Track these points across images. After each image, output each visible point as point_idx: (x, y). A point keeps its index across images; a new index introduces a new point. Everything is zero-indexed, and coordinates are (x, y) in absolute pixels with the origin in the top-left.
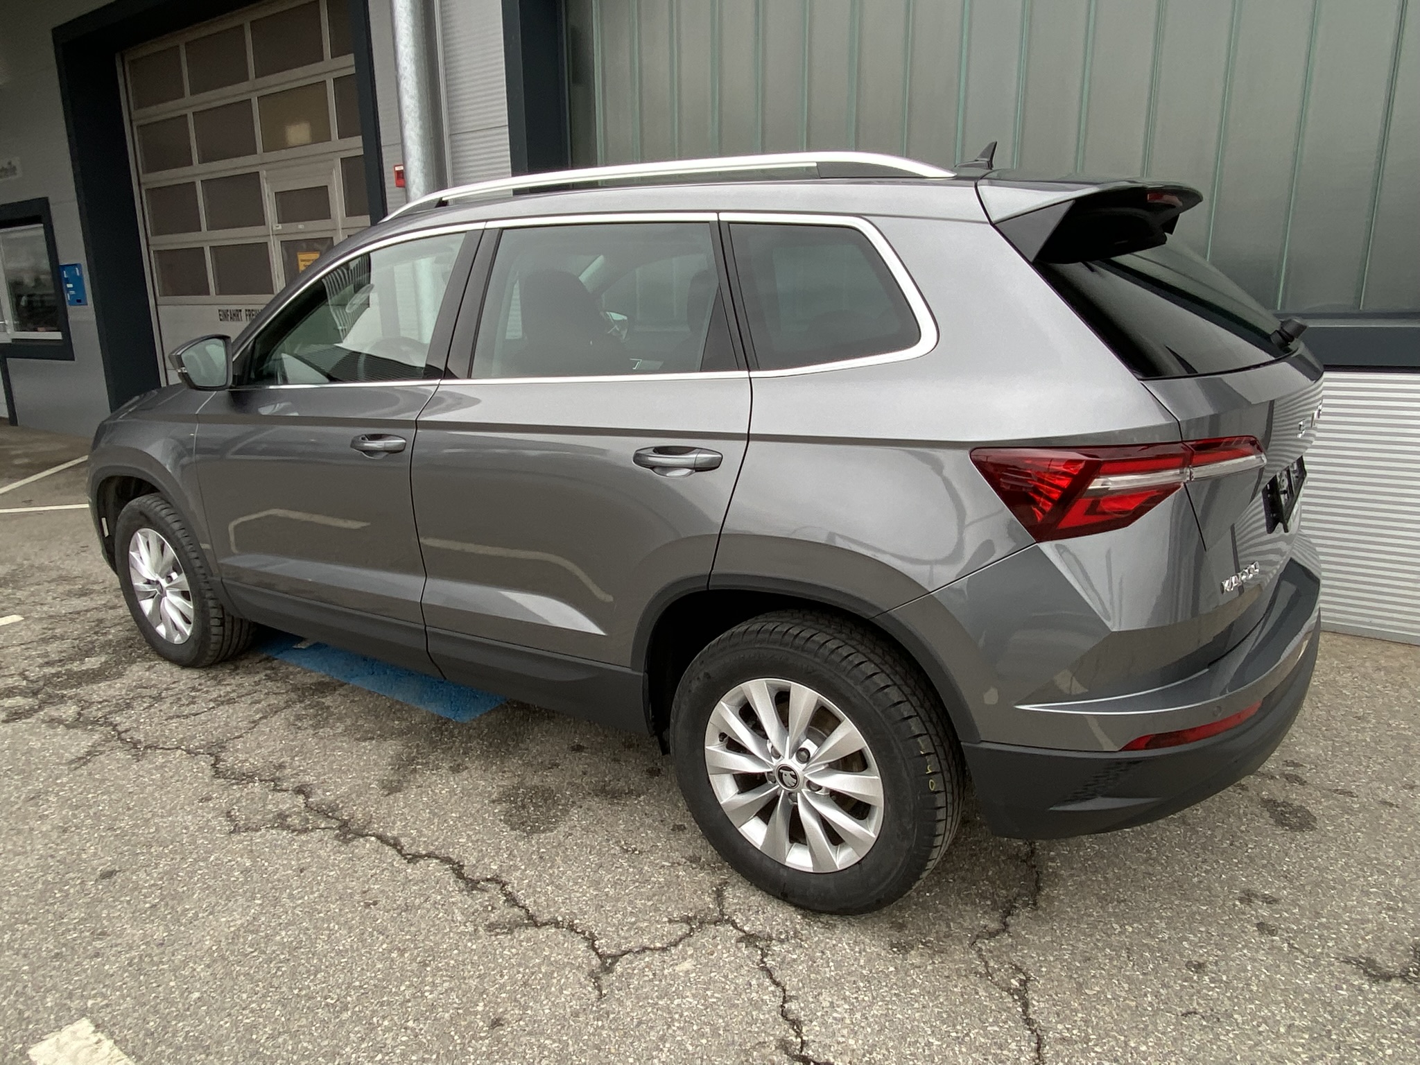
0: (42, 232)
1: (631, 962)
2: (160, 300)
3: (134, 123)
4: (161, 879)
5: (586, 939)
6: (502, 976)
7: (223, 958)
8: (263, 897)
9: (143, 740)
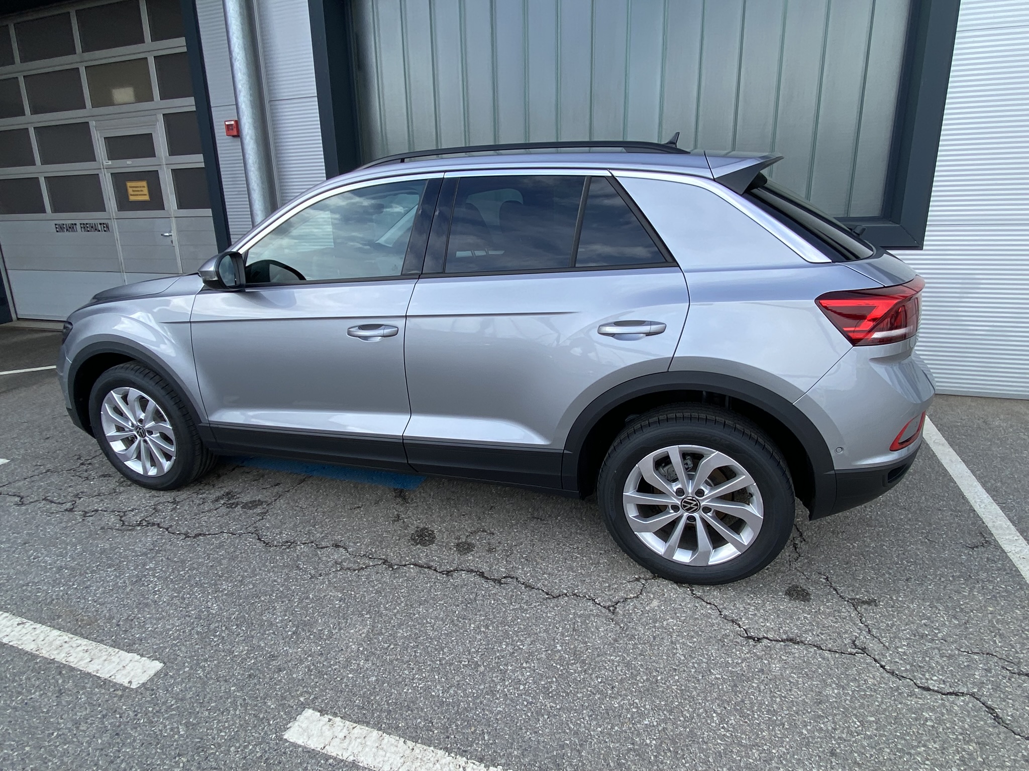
4: (285, 615)
5: (589, 600)
6: (558, 629)
7: (372, 653)
8: (368, 613)
9: (189, 531)
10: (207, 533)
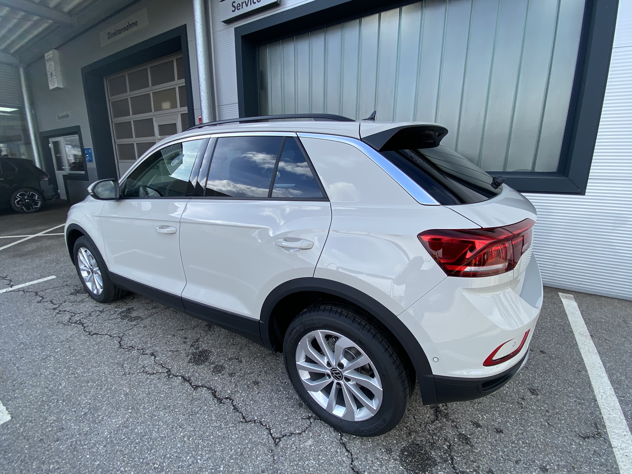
0: (78, 137)
1: (286, 441)
2: (119, 161)
3: (110, 101)
4: (90, 399)
5: (268, 429)
6: (231, 450)
7: (112, 442)
8: (133, 408)
9: (93, 331)
10: (100, 333)
